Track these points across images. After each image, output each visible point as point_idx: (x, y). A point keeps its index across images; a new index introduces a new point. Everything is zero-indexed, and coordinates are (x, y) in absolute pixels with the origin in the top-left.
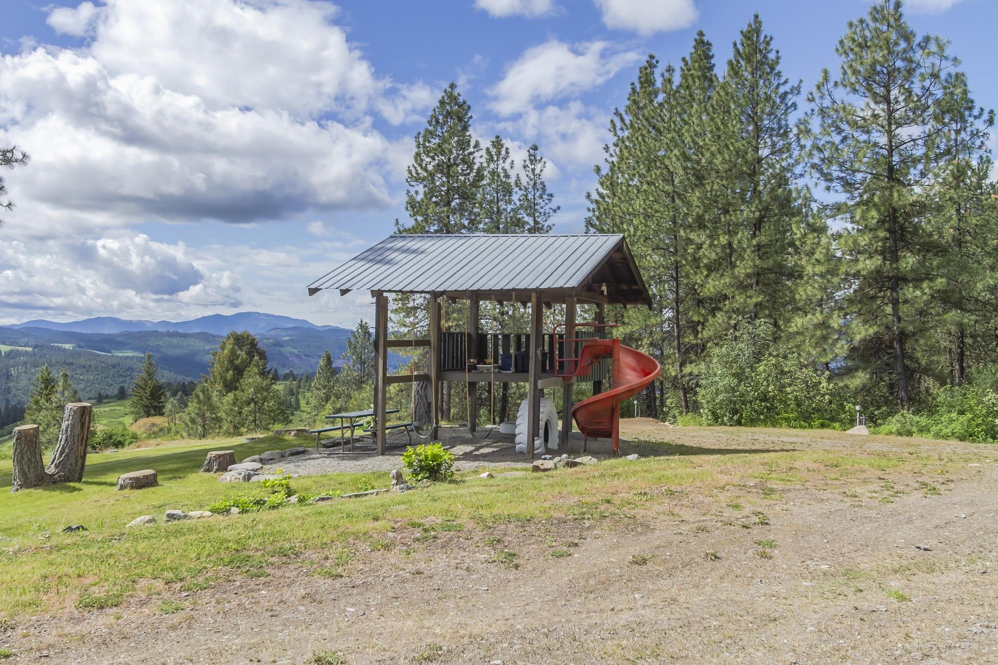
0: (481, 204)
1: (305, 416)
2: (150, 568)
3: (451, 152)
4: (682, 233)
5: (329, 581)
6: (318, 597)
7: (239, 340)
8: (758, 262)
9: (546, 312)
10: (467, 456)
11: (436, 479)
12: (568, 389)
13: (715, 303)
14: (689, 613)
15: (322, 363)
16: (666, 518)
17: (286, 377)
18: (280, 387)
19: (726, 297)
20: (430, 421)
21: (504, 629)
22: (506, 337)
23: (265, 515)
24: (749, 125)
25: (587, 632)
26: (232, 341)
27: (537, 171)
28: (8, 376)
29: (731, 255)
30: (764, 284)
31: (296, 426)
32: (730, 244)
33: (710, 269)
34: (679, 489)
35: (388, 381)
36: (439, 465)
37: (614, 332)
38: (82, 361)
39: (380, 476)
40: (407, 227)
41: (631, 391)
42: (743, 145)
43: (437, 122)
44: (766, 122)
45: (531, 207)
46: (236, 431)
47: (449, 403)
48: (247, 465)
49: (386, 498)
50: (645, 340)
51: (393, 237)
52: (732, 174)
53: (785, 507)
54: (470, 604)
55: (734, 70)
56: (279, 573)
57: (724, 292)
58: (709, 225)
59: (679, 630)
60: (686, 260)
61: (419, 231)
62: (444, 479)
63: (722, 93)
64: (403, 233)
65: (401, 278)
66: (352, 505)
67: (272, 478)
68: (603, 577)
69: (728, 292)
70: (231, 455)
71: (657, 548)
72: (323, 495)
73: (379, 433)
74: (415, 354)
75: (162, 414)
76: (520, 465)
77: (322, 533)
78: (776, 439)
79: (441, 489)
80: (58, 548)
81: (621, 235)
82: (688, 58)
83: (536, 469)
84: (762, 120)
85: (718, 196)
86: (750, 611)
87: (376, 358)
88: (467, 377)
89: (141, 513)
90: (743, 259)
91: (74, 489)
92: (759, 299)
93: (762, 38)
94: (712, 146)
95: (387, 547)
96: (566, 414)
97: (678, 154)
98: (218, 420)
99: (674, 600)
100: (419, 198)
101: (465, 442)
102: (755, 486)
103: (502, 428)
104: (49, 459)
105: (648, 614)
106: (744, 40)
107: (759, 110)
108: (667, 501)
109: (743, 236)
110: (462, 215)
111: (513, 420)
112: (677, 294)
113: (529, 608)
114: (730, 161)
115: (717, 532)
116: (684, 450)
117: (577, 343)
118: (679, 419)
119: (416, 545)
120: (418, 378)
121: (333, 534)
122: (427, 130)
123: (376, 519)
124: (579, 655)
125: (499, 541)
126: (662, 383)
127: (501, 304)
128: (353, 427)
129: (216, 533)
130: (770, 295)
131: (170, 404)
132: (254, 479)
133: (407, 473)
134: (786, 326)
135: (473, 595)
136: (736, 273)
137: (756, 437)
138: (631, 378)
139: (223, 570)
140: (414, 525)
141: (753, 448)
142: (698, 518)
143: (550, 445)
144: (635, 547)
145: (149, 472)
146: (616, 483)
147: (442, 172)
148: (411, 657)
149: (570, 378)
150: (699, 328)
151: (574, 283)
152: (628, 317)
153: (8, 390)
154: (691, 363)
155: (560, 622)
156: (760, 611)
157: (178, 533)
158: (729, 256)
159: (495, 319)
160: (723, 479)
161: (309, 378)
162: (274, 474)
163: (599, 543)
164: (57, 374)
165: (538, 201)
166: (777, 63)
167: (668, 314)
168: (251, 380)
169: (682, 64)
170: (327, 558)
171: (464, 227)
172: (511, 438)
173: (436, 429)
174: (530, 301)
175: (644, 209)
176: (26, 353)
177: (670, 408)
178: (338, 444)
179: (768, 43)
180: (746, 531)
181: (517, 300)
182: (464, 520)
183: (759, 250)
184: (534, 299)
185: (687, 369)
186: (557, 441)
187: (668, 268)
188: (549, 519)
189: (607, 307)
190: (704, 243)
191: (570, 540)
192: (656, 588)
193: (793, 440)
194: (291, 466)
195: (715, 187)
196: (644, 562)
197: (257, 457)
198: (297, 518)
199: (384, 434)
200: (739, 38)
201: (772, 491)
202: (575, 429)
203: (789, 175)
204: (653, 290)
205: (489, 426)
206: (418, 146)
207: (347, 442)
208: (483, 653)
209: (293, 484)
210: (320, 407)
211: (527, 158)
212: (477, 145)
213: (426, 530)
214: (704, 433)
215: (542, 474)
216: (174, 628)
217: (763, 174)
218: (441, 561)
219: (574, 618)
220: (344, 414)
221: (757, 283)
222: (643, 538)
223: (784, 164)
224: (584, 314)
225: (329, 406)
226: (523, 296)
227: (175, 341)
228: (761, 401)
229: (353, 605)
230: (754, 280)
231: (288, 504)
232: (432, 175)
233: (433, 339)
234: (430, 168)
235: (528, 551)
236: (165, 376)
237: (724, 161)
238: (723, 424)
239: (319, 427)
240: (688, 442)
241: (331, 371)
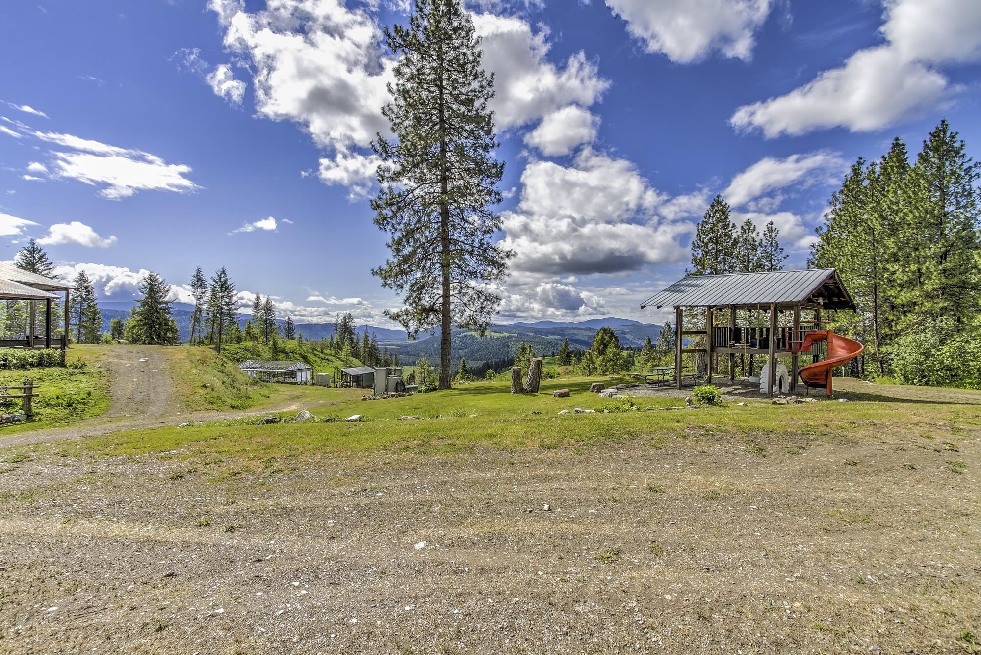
0: (737, 257)
1: (637, 368)
2: (569, 434)
3: (718, 231)
4: (879, 265)
5: (655, 450)
6: (649, 457)
7: (605, 331)
8: (944, 280)
9: (780, 315)
10: (729, 393)
11: (712, 404)
12: (795, 358)
13: (908, 307)
14: (892, 500)
15: (646, 342)
16: (871, 439)
17: (627, 349)
18: (624, 354)
19: (915, 304)
20: (707, 374)
21: (757, 489)
22: (753, 330)
23: (620, 414)
24: (936, 192)
25: (814, 500)
26: (602, 331)
27: (773, 236)
28: (508, 346)
29: (920, 277)
30: (949, 295)
31: (633, 373)
32: (919, 270)
33: (902, 286)
34: (880, 422)
35: (682, 352)
36: (713, 397)
37: (828, 326)
38: (537, 340)
39: (679, 400)
40: (692, 272)
41: (841, 362)
42: (931, 206)
43: (710, 216)
44: (951, 189)
45: (769, 257)
46: (604, 373)
47: (717, 364)
48: (610, 390)
49: (684, 412)
50: (850, 331)
51: (685, 279)
52: (921, 224)
53: (972, 441)
54: (736, 473)
55: (924, 159)
56: (629, 443)
57: (914, 301)
58: (902, 259)
59: (884, 509)
60: (883, 281)
61: (699, 274)
62: (716, 405)
63: (913, 175)
64: (689, 276)
65: (690, 299)
66: (665, 414)
67: (623, 397)
68: (825, 469)
69: (919, 301)
70: (603, 385)
71: (865, 457)
72: (649, 407)
73: (678, 379)
74: (697, 338)
75: (570, 365)
76: (763, 400)
77: (650, 426)
78: (960, 396)
79: (715, 410)
80: (531, 421)
81: (833, 269)
82: (886, 156)
83: (774, 403)
84: (947, 188)
85: (910, 240)
86: (944, 506)
87: (676, 340)
88: (729, 351)
89: (563, 409)
90: (930, 279)
91: (535, 396)
92: (945, 304)
93: (948, 135)
94: (904, 209)
95: (685, 437)
96: (795, 372)
97: (877, 216)
98: (595, 368)
99: (879, 490)
100: (699, 257)
101: (727, 385)
102: (945, 426)
103: (752, 379)
104: (526, 382)
105: (859, 495)
106: (932, 138)
107: (945, 182)
108: (871, 429)
109: (930, 265)
110: (725, 264)
111: (758, 376)
112: (875, 302)
113: (774, 480)
114: (920, 217)
115: (912, 452)
116: (882, 398)
117: (801, 333)
118: (877, 379)
119: (702, 437)
120: (699, 351)
121: (656, 427)
122: (704, 221)
123: (678, 422)
124: (809, 512)
125: (752, 441)
126: (863, 357)
127: (750, 311)
128: (663, 375)
129: (598, 421)
130: (954, 301)
131: (574, 360)
132: (614, 397)
133: (694, 399)
134: (969, 322)
135: (737, 468)
136: (925, 288)
137: (942, 394)
138: (841, 353)
139: (602, 439)
140: (700, 427)
141: (939, 400)
142: (896, 441)
143: (783, 390)
144: (848, 454)
145: (566, 390)
146: (831, 415)
147: (712, 242)
148: (701, 496)
149: (797, 353)
150: (893, 324)
151: (800, 297)
152: (838, 317)
153: (508, 352)
154: (886, 345)
155: (795, 491)
156: (953, 507)
157: (580, 419)
158: (918, 278)
159: (746, 320)
160: (917, 419)
161: (640, 349)
162: (623, 396)
163: (821, 449)
164: (527, 346)
165: (773, 253)
166: (962, 148)
167: (868, 315)
168: (611, 350)
169: (881, 160)
170: (653, 439)
171: (726, 270)
172: (757, 385)
173: (710, 378)
174: (769, 308)
175: (851, 252)
176: (515, 337)
177: (870, 373)
178: (656, 383)
179: (953, 137)
180: (937, 454)
181: (760, 309)
182: (729, 427)
183: (944, 273)
184: (772, 308)
185: (884, 349)
186: (788, 388)
187: (868, 287)
188: (785, 432)
189: (822, 312)
190: (898, 270)
191: (800, 445)
192: (864, 481)
193: (976, 397)
194: (632, 392)
195: (907, 234)
196: (855, 464)
197: (615, 386)
198: (637, 418)
199: (680, 379)
200: (928, 138)
201: (960, 430)
202: (800, 382)
203: (973, 221)
204: (857, 300)
205: (742, 378)
206: (698, 230)
207: (661, 382)
208: (745, 501)
209: (634, 401)
210: (645, 364)
211: (766, 229)
212: (734, 226)
213: (707, 430)
214: (897, 389)
215: (779, 406)
216: (580, 462)
217: (949, 223)
218: (717, 448)
219: (804, 490)
220: (657, 368)
221: (943, 294)
222: (853, 449)
223: (967, 215)
224: (807, 317)
225: (650, 364)
226: (765, 307)
227: (576, 331)
228: (946, 370)
229: (668, 464)
230: (940, 292)
231: (632, 410)
232: (707, 244)
233: (708, 330)
234: (705, 241)
235: (771, 448)
236: (571, 347)
237: (915, 217)
238: (913, 383)
239: (644, 374)
240: (884, 394)
241: (652, 347)
